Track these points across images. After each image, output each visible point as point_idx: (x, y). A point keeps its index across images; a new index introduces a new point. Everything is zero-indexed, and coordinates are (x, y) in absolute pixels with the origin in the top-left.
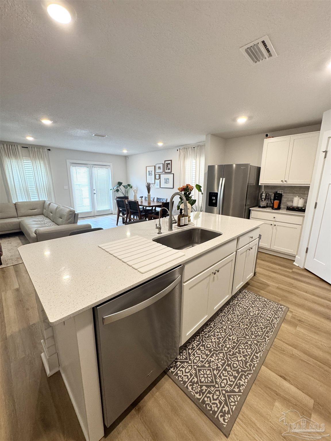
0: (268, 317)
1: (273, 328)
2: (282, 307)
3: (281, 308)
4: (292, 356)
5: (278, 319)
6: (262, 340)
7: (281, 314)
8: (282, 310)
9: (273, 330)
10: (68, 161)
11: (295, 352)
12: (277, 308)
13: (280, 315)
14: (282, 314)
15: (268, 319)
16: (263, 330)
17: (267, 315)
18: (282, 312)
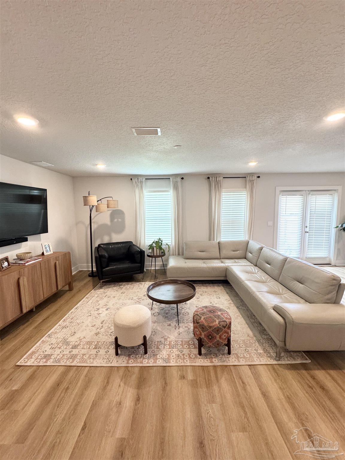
10: (279, 189)
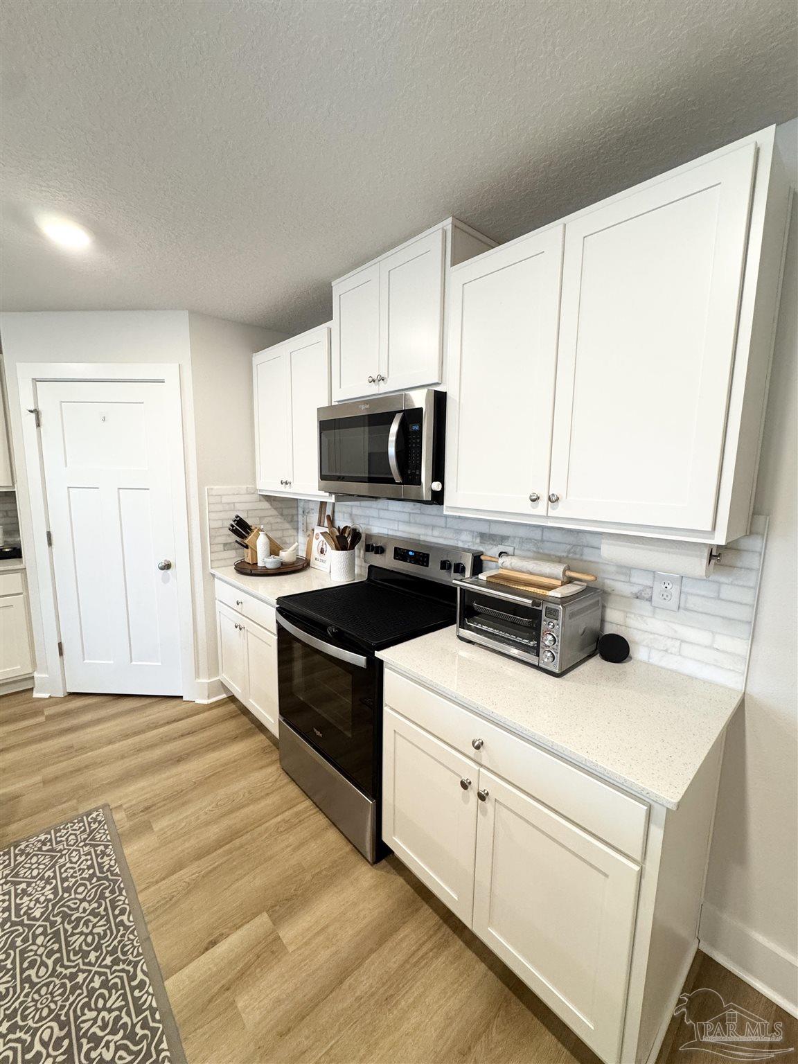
0: (84, 870)
1: (115, 882)
2: (94, 815)
3: (95, 820)
4: (191, 888)
5: (108, 851)
6: (119, 936)
7: (104, 833)
8: (100, 822)
9: (120, 884)
11: (187, 874)
12: (85, 830)
13: (104, 836)
14: (107, 832)
15: (87, 876)
16: (99, 914)
17: (79, 870)
18: (103, 826)
